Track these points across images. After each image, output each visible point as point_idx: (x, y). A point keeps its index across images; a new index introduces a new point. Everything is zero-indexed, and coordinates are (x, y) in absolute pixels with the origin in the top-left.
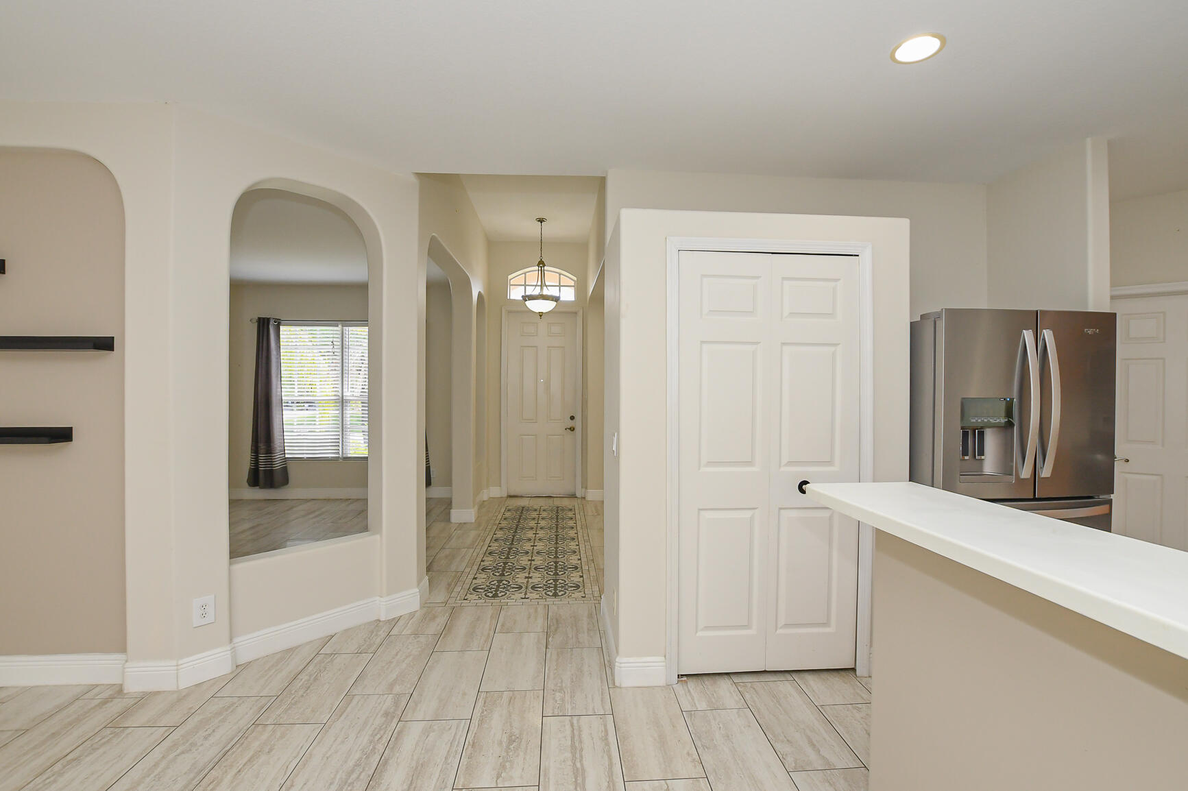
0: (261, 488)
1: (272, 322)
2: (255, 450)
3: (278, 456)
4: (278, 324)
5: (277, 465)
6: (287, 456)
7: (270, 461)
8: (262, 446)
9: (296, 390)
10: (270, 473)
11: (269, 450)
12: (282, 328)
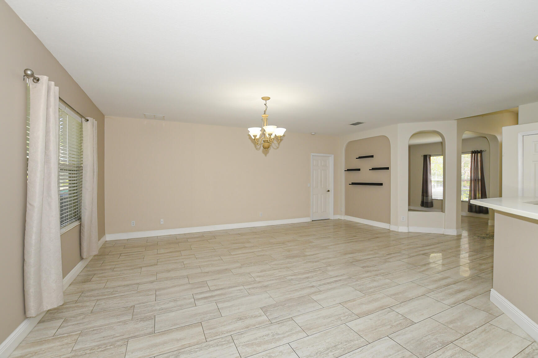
0: (424, 207)
1: (428, 156)
2: (423, 195)
3: (430, 198)
4: (430, 156)
5: (430, 201)
6: (433, 198)
7: (427, 199)
8: (425, 194)
9: (436, 177)
10: (427, 203)
11: (427, 196)
12: (431, 157)
